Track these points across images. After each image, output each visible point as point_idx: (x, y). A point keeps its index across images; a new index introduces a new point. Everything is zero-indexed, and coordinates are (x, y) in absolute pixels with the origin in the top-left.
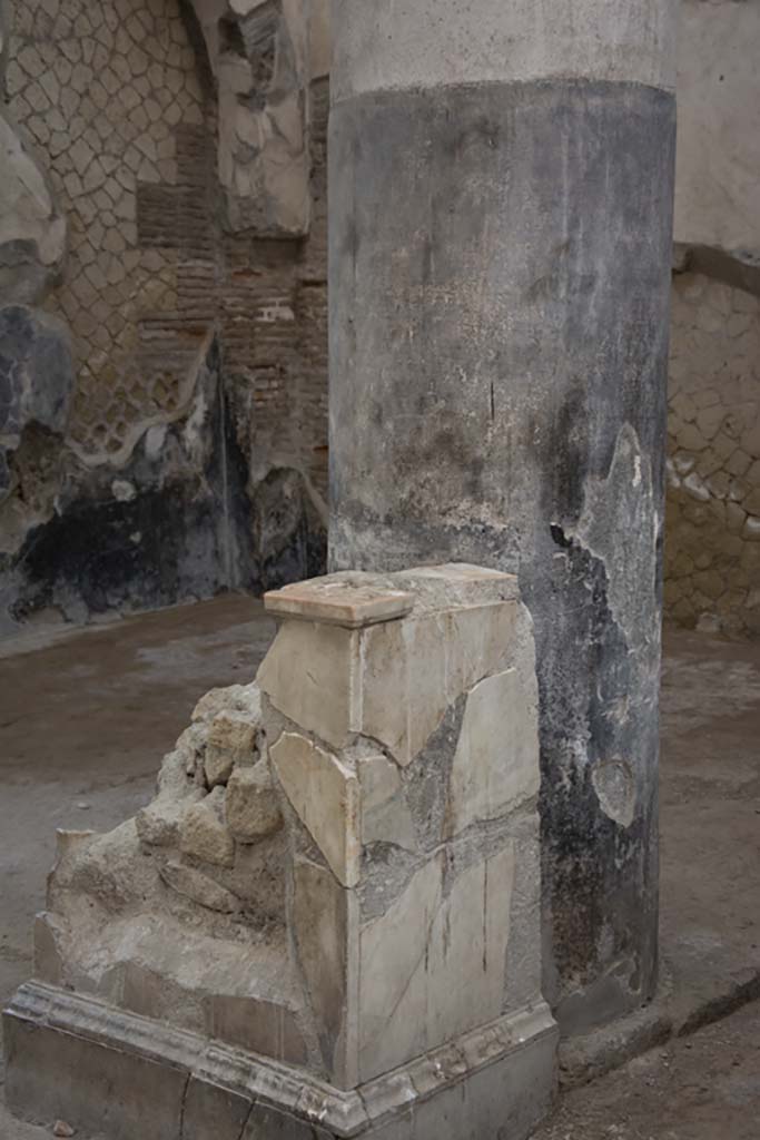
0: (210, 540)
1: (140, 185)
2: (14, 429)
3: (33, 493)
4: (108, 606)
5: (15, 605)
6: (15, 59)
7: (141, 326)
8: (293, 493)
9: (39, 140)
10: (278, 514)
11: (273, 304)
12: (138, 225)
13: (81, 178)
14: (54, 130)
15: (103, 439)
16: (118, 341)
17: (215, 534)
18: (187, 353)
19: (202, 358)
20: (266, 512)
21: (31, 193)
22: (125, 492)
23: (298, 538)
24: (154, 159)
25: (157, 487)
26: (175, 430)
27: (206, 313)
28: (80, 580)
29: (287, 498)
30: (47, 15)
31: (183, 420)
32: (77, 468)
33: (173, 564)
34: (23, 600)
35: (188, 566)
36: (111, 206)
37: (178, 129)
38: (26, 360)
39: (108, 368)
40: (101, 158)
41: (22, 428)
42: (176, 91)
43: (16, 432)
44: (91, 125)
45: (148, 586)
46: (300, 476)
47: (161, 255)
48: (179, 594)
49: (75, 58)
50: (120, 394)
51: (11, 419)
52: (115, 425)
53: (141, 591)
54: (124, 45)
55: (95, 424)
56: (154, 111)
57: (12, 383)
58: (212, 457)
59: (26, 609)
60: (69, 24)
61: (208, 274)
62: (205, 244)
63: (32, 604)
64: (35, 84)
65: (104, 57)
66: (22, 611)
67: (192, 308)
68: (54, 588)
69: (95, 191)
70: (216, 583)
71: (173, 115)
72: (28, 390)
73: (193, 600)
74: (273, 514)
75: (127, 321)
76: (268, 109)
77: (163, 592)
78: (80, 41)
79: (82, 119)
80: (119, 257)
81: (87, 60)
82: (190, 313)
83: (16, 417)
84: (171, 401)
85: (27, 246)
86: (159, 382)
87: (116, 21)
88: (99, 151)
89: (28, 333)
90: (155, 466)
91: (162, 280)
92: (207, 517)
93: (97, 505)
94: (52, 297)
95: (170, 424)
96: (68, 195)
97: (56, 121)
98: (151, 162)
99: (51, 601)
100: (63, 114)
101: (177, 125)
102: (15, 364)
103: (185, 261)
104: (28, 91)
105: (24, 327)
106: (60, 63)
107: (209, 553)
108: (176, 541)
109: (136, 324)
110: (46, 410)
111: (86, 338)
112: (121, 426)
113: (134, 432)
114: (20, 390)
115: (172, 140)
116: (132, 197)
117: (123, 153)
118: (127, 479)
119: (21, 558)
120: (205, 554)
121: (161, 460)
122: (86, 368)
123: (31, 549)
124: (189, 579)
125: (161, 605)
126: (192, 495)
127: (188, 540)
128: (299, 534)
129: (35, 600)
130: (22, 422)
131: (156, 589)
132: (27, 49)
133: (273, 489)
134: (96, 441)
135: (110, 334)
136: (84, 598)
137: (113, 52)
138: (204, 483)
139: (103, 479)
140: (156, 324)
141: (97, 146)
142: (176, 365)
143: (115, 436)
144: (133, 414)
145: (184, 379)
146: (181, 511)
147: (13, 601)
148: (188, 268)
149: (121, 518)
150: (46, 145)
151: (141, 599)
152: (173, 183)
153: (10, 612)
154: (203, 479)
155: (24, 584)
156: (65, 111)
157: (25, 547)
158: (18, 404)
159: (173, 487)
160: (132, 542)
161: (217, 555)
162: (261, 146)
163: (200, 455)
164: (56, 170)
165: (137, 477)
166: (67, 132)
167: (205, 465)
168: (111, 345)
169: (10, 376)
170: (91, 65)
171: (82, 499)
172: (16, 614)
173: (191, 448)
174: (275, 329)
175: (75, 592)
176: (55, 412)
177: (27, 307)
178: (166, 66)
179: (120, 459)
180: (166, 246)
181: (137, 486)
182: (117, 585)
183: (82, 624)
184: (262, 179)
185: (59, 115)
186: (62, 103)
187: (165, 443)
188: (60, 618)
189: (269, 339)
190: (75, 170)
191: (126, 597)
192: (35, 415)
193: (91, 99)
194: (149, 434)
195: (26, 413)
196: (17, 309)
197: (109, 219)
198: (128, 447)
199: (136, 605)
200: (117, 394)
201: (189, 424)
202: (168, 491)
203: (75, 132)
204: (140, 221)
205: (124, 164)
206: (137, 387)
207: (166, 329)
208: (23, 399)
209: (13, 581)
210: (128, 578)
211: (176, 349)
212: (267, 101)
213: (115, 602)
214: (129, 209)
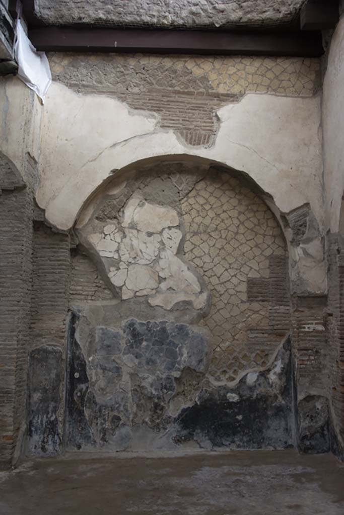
0: (283, 423)
1: (249, 279)
2: (179, 369)
3: (189, 395)
4: (223, 445)
5: (175, 437)
6: (189, 240)
7: (249, 332)
8: (322, 407)
9: (198, 266)
10: (312, 416)
11: (312, 324)
12: (248, 294)
13: (219, 278)
14: (206, 262)
15: (225, 376)
16: (236, 338)
17: (286, 421)
18: (274, 343)
19: (281, 346)
20: (304, 414)
21: (191, 284)
22: (234, 398)
23: (325, 429)
24: (258, 269)
25: (252, 397)
26: (263, 374)
27: (285, 327)
28: (208, 431)
29: (318, 409)
30: (205, 224)
31: (269, 370)
32: (209, 386)
33: (260, 431)
34: (179, 436)
35: (269, 433)
36: (234, 287)
37: (270, 257)
38: (185, 344)
39: (231, 348)
40: (229, 270)
41: (182, 369)
42: (270, 243)
43: (179, 371)
44: (224, 259)
45: (245, 439)
46: (327, 400)
47: (260, 305)
48: (263, 445)
49: (217, 237)
50: (236, 359)
51: (177, 365)
52: (232, 371)
53: (241, 440)
54: (242, 230)
55: (221, 370)
56: (257, 252)
57: (178, 352)
58: (285, 387)
59: (180, 439)
60: (216, 226)
61: (287, 312)
62: (285, 300)
63: (183, 438)
64: (198, 247)
65: (232, 235)
66: (178, 440)
67: (277, 325)
68: (194, 433)
69: (225, 282)
70: (286, 443)
71: (268, 252)
72: (185, 355)
73: (272, 448)
74: (308, 416)
75: (240, 330)
76: (301, 245)
77: (254, 443)
78: (220, 231)
79: (220, 257)
80: (237, 306)
81: (223, 237)
82: (276, 327)
83: (179, 364)
84: (264, 362)
85: (189, 303)
86: (258, 354)
87: (238, 223)
88: (228, 267)
89: (187, 334)
90: (251, 389)
91: (260, 314)
92: (281, 413)
93: (219, 402)
94: (202, 321)
95: (261, 372)
96: (211, 284)
97: (207, 259)
98: (256, 270)
99: (193, 439)
100: (210, 256)
101: (270, 256)
102: (180, 345)
103: (274, 306)
104: (194, 250)
105: (185, 332)
106: (210, 240)
107: (282, 429)
108: (262, 421)
109: (246, 332)
110: (194, 363)
111: (219, 336)
112: (235, 372)
113: (242, 374)
114: (182, 355)
115: (267, 261)
116: (245, 283)
117: (241, 268)
118: (236, 393)
119: (178, 419)
120: (280, 428)
121: (255, 386)
122: (218, 348)
123: (183, 416)
124: (270, 439)
125: (253, 448)
126: (272, 402)
127: (269, 422)
128: (326, 426)
129: (184, 436)
130: (182, 367)
131: (250, 441)
132: (195, 237)
133: (310, 405)
134: (221, 376)
135: (232, 335)
136: (210, 439)
137: (237, 233)
138: (280, 398)
139: (222, 392)
140: (256, 331)
141: (227, 266)
142: (267, 348)
143: (232, 375)
144: (242, 367)
145: (271, 354)
146: (266, 409)
147: (174, 436)
148: (275, 309)
149: (231, 409)
150: (202, 267)
151: (241, 444)
152: (267, 277)
153: (172, 440)
154: (279, 396)
155: (179, 429)
156: (211, 255)
157: (180, 415)
158: (180, 360)
159: (262, 398)
160: (237, 419)
161: (287, 430)
162: (297, 260)
163: (278, 386)
164: (206, 276)
165: (241, 392)
166: (212, 262)
167: (280, 390)
168: (232, 339)
169: (177, 349)
170: (225, 239)
171: (210, 399)
172: (175, 441)
173: (272, 383)
174: (313, 334)
175: (206, 436)
176: (199, 364)
177: (188, 325)
178: (264, 236)
179: (232, 384)
180: (263, 301)
181: (241, 396)
182: (228, 436)
183: (209, 450)
184: (298, 273)
185: (208, 256)
186: (210, 253)
187: (257, 380)
188: (198, 446)
189: (308, 338)
190: (215, 275)
191: (233, 442)
192: (188, 365)
193: (225, 250)
194: (248, 375)
195: (184, 364)
196: (182, 325)
197: (232, 292)
198: (238, 380)
199: (239, 446)
200: (234, 358)
201: (272, 373)
202: (258, 400)
203: (215, 262)
204: (249, 292)
205: (240, 271)
206: (245, 356)
207: (263, 333)
208: (183, 359)
209: (174, 428)
210: (234, 434)
211: (269, 341)
212: (301, 243)
213: (227, 443)
214: (243, 288)
